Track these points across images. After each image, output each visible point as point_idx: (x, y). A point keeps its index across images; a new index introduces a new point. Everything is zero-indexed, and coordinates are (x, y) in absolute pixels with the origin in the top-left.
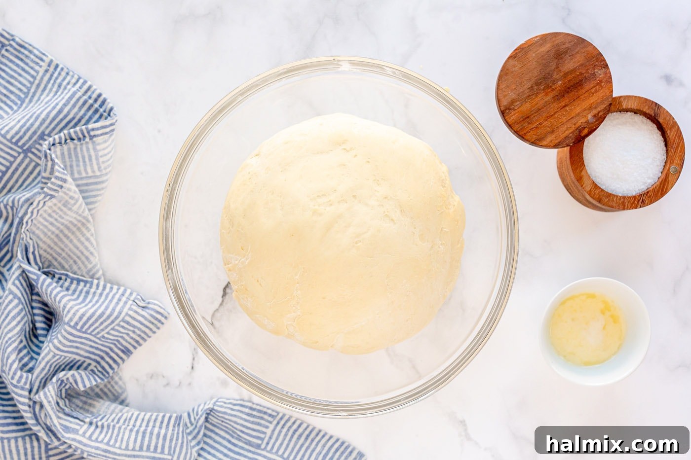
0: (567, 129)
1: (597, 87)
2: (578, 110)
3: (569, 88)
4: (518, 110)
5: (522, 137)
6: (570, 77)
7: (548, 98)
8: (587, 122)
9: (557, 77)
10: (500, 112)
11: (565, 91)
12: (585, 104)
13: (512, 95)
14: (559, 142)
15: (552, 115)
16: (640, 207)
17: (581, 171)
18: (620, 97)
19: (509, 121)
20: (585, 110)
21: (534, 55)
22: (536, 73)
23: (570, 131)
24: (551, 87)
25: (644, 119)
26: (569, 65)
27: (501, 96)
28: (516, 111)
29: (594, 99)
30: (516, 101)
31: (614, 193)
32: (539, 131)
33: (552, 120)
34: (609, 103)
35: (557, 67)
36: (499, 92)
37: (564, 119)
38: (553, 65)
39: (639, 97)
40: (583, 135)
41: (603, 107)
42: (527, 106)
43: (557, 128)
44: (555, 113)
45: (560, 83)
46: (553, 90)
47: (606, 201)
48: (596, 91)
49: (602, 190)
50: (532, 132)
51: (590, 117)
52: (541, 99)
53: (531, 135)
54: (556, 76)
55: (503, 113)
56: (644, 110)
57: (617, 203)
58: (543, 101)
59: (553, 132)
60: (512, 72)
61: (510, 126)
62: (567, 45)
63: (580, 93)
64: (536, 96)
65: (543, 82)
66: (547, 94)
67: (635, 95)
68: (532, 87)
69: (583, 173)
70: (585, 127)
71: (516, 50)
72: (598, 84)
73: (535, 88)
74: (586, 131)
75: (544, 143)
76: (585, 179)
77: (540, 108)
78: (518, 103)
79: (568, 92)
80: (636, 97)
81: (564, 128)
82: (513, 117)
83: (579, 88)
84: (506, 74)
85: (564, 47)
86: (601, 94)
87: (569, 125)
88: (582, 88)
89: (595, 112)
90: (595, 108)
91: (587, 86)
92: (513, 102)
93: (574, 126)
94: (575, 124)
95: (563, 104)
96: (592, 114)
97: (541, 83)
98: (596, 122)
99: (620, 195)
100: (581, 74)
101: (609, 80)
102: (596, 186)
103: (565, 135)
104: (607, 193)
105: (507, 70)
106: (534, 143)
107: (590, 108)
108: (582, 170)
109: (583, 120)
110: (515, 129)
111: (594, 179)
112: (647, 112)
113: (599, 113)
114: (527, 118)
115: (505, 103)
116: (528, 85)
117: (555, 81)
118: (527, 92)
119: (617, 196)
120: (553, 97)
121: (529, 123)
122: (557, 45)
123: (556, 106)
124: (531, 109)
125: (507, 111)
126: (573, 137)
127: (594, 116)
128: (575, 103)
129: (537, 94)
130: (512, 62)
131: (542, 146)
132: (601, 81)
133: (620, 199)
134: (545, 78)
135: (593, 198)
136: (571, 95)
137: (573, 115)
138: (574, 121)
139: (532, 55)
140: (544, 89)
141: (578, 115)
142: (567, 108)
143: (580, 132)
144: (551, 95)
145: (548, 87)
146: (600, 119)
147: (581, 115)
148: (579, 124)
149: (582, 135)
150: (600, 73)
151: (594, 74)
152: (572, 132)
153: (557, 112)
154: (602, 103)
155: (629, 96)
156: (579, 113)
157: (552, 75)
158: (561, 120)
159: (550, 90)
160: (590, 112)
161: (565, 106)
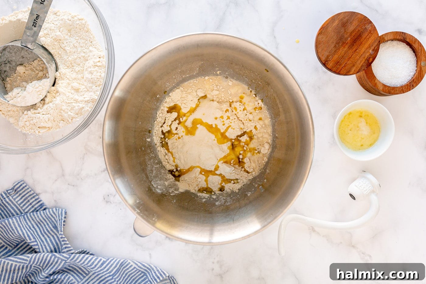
0: (361, 62)
1: (370, 34)
2: (363, 50)
3: (355, 40)
4: (332, 60)
5: (339, 73)
6: (353, 34)
7: (346, 49)
8: (370, 55)
10: (322, 64)
11: (354, 42)
12: (366, 45)
13: (327, 53)
14: (359, 70)
15: (350, 57)
16: (412, 89)
17: (375, 81)
18: (383, 35)
19: (329, 67)
20: (367, 48)
21: (331, 29)
22: (335, 38)
23: (363, 62)
24: (345, 42)
25: (398, 42)
26: (351, 28)
27: (320, 56)
28: (331, 61)
29: (370, 41)
30: (329, 56)
31: (395, 86)
32: (346, 68)
33: (351, 59)
34: (379, 41)
35: (345, 31)
36: (319, 54)
37: (358, 57)
38: (343, 30)
39: (392, 32)
41: (376, 44)
42: (336, 56)
43: (355, 63)
44: (352, 56)
45: (349, 39)
46: (347, 44)
47: (393, 92)
48: (370, 37)
49: (389, 86)
50: (343, 69)
51: (371, 51)
52: (342, 51)
53: (344, 71)
54: (346, 36)
55: (324, 64)
56: (397, 38)
57: (399, 91)
58: (344, 52)
59: (354, 65)
60: (322, 41)
61: (330, 70)
63: (362, 40)
64: (339, 50)
65: (340, 41)
66: (344, 47)
67: (390, 32)
68: (335, 46)
69: (376, 81)
70: (370, 58)
71: (320, 29)
73: (337, 46)
74: (371, 59)
75: (351, 73)
76: (378, 84)
77: (343, 55)
78: (331, 56)
79: (355, 42)
80: (391, 32)
81: (359, 61)
82: (330, 65)
83: (360, 38)
84: (320, 44)
85: (345, 19)
86: (372, 38)
87: (361, 59)
88: (362, 38)
89: (373, 48)
90: (372, 46)
91: (364, 36)
92: (328, 57)
93: (364, 59)
95: (355, 49)
96: (371, 50)
97: (339, 42)
98: (374, 53)
99: (399, 86)
100: (359, 30)
101: (374, 29)
102: (385, 86)
103: (360, 65)
104: (392, 87)
105: (319, 41)
106: (346, 75)
107: (369, 47)
108: (375, 79)
109: (368, 54)
110: (333, 71)
111: (382, 82)
112: (399, 38)
113: (375, 48)
114: (337, 63)
115: (323, 59)
116: (333, 46)
117: (346, 39)
118: (334, 49)
119: (398, 87)
120: (348, 48)
121: (340, 65)
122: (342, 20)
123: (351, 51)
124: (338, 58)
125: (326, 63)
126: (365, 65)
127: (373, 50)
128: (361, 47)
129: (339, 49)
130: (320, 37)
131: (350, 75)
132: (370, 31)
133: (400, 88)
134: (341, 39)
135: (386, 93)
136: (357, 43)
137: (362, 53)
138: (363, 56)
139: (330, 29)
140: (342, 45)
141: (364, 52)
142: (358, 51)
143: (368, 61)
144: (347, 47)
145: (344, 43)
146: (376, 51)
148: (366, 58)
149: (370, 62)
150: (369, 27)
151: (366, 29)
153: (352, 55)
154: (375, 41)
155: (387, 33)
156: (365, 51)
157: (344, 36)
158: (356, 58)
159: (345, 44)
160: (370, 49)
161: (356, 50)
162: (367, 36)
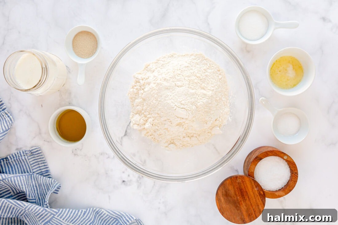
0: (259, 199)
2: (252, 193)
3: (242, 194)
4: (245, 217)
6: (237, 193)
7: (244, 204)
8: (258, 191)
9: (235, 198)
10: (244, 224)
11: (242, 196)
12: (250, 189)
13: (239, 218)
16: (298, 175)
19: (249, 221)
20: (253, 191)
21: (224, 205)
22: (232, 206)
23: (260, 198)
26: (232, 192)
27: (238, 222)
29: (249, 186)
30: (242, 217)
32: (256, 211)
33: (253, 204)
35: (232, 197)
38: (230, 198)
40: (263, 194)
41: (253, 182)
43: (257, 203)
45: (238, 197)
46: (241, 201)
48: (246, 184)
51: (256, 189)
58: (244, 206)
60: (229, 215)
62: (224, 191)
63: (244, 190)
64: (242, 208)
65: (236, 205)
66: (242, 204)
71: (220, 211)
72: (243, 183)
73: (238, 208)
75: (262, 210)
77: (247, 208)
82: (247, 219)
84: (229, 218)
85: (224, 192)
87: (257, 198)
88: (243, 189)
89: (254, 186)
91: (243, 187)
94: (257, 196)
98: (259, 187)
100: (237, 188)
107: (253, 188)
114: (249, 215)
115: (241, 221)
116: (236, 210)
117: (237, 200)
118: (239, 212)
120: (244, 202)
121: (252, 214)
122: (223, 195)
123: (248, 202)
124: (246, 212)
125: (244, 221)
127: (256, 187)
128: (248, 193)
130: (225, 215)
134: (235, 203)
136: (244, 194)
137: (253, 195)
140: (239, 205)
142: (250, 197)
146: (258, 185)
147: (254, 192)
148: (258, 195)
151: (238, 183)
152: (261, 198)
153: (250, 203)
154: (251, 183)
156: (253, 193)
157: (234, 200)
158: (254, 201)
159: (240, 202)
160: (254, 188)
161: (249, 197)
162: (244, 185)
